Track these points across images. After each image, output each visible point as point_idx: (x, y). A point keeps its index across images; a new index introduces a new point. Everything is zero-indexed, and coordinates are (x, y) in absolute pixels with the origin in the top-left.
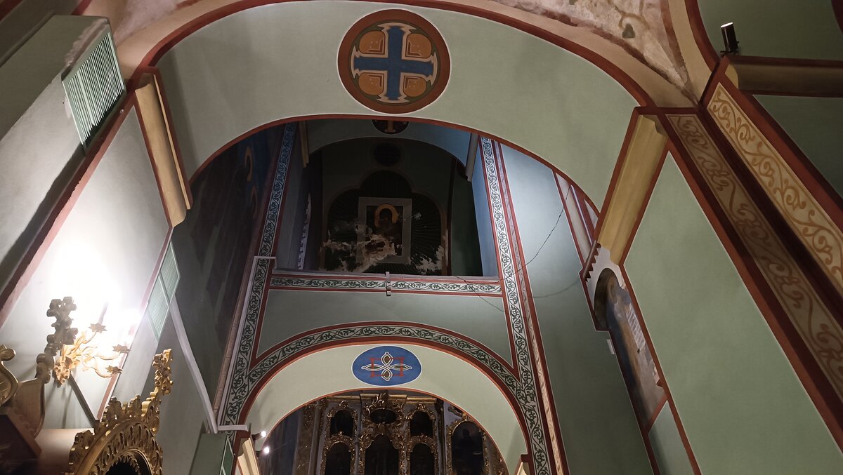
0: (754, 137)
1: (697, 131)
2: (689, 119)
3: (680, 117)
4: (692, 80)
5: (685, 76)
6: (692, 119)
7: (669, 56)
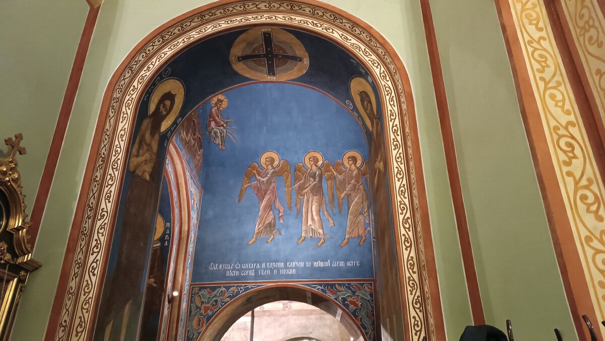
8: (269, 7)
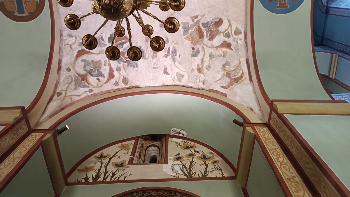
0: (22, 154)
1: (20, 133)
2: (25, 128)
3: (25, 125)
4: (44, 124)
5: (45, 120)
6: (25, 129)
7: (52, 112)
8: (157, 194)
